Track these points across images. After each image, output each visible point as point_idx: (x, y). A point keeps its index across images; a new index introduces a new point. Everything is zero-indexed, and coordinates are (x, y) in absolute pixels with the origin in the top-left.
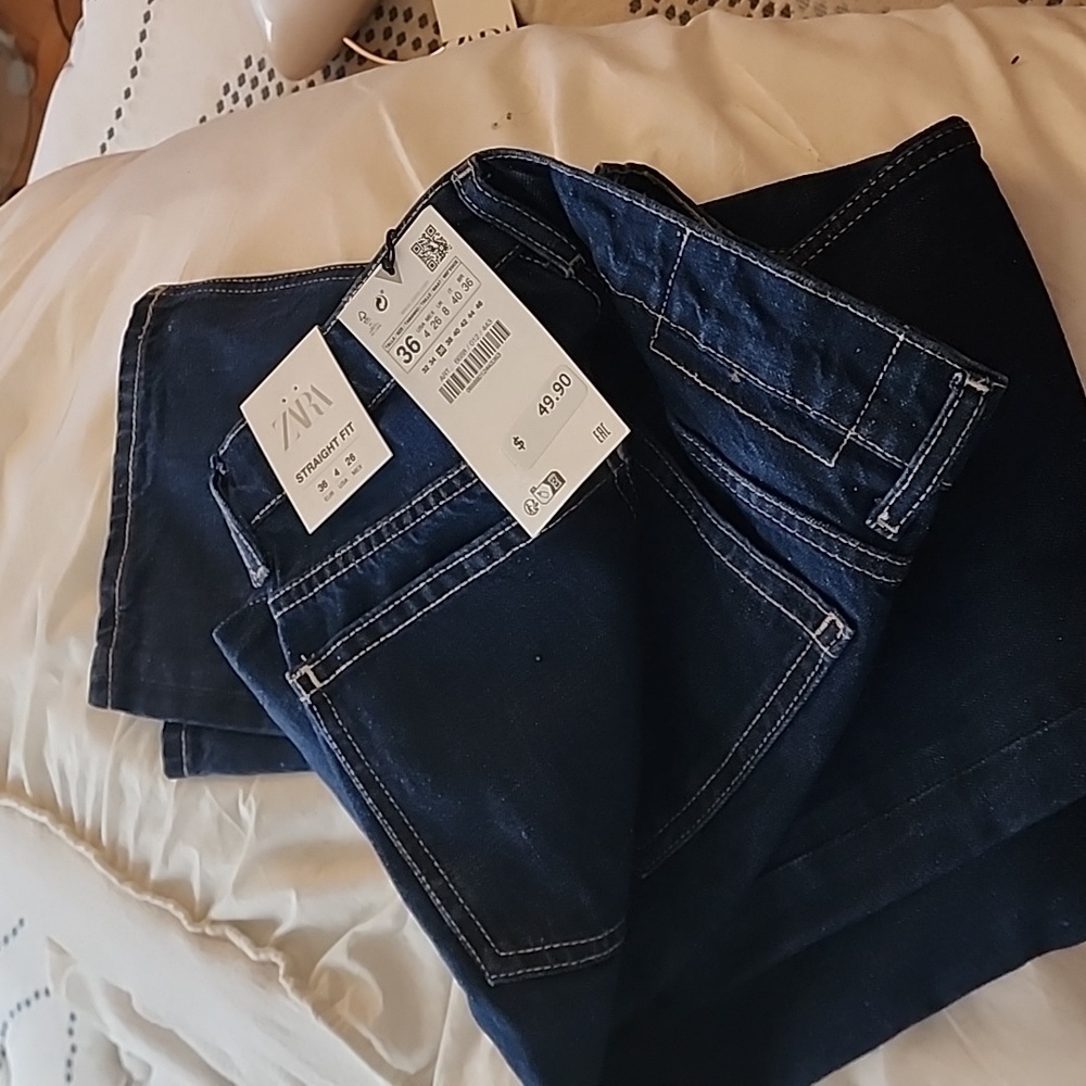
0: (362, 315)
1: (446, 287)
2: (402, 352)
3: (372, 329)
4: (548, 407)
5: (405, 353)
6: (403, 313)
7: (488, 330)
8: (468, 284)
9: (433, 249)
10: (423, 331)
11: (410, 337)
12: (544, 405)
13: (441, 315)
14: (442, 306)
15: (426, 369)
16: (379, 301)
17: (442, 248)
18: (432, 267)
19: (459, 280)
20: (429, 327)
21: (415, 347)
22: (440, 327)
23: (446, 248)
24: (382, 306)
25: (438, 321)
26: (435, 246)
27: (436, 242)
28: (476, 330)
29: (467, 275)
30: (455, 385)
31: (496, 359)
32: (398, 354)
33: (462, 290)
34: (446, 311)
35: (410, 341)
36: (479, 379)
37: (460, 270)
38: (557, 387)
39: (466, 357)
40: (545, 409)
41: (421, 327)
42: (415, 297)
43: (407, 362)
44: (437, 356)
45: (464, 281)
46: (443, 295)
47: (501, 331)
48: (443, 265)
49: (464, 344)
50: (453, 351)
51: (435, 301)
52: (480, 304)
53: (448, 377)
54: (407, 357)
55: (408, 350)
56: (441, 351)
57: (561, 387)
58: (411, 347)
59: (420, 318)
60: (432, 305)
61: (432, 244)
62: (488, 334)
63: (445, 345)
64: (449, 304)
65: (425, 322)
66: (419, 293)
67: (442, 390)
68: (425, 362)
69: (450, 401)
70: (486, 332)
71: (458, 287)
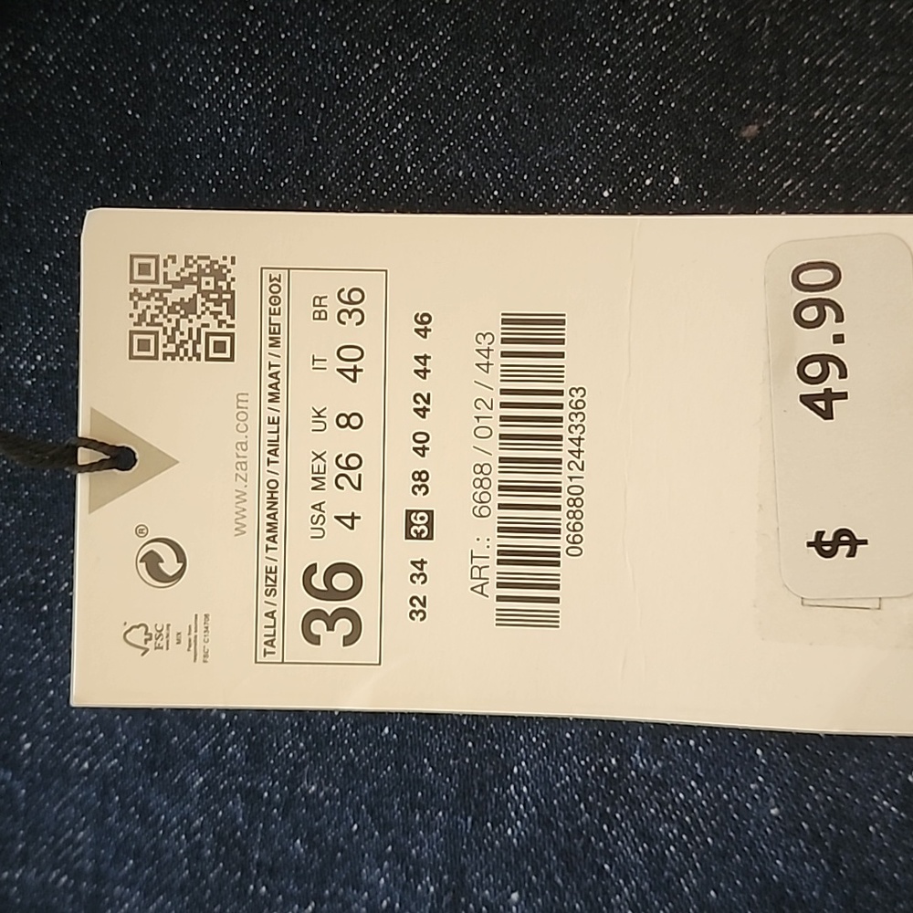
0: (137, 637)
1: (301, 364)
2: (318, 627)
3: (192, 643)
4: (834, 382)
5: (330, 622)
6: (240, 530)
7: (496, 359)
8: (352, 304)
9: (189, 307)
10: (331, 525)
11: (311, 571)
12: (818, 389)
13: (347, 441)
14: (330, 418)
15: (418, 608)
16: (152, 561)
17: (208, 283)
18: (223, 350)
20: (339, 501)
21: (342, 582)
22: (370, 472)
23: (219, 274)
24: (170, 565)
25: (349, 465)
26: (189, 291)
27: (178, 285)
28: (467, 392)
29: (328, 286)
31: (578, 409)
32: (315, 640)
33: (350, 332)
34: (348, 421)
35: (318, 582)
36: (576, 501)
37: (302, 290)
38: (810, 314)
39: (496, 477)
40: (829, 396)
42: (242, 464)
43: (348, 639)
44: (419, 549)
46: (310, 391)
47: (535, 333)
48: (248, 325)
51: (301, 422)
52: (423, 324)
53: (493, 571)
54: (344, 626)
55: (329, 607)
56: (419, 526)
57: (821, 304)
59: (298, 499)
60: (303, 443)
61: (174, 296)
62: (507, 373)
63: (420, 502)
64: (343, 396)
65: (317, 497)
66: (243, 445)
67: (504, 619)
68: (401, 589)
69: (551, 621)
70: (496, 370)
71: (334, 334)
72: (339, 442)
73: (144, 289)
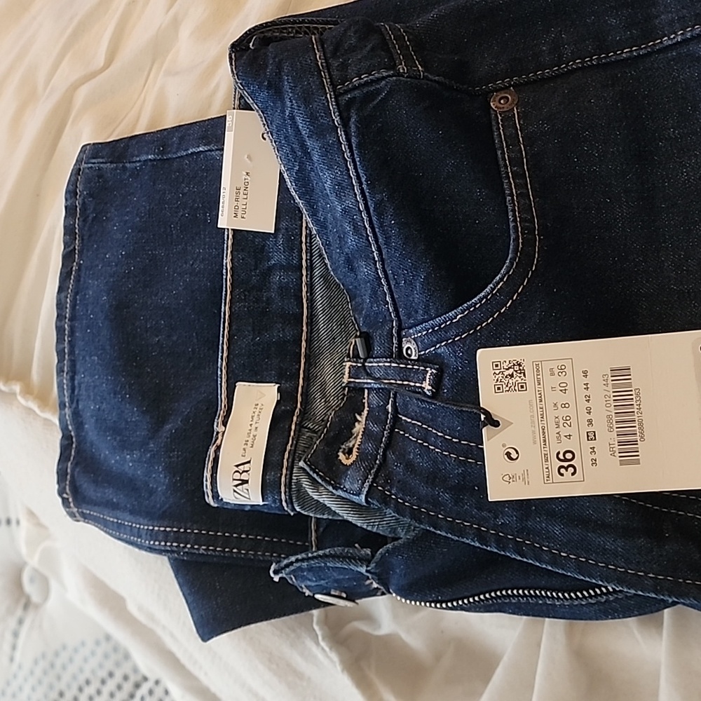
0: (507, 478)
1: (548, 389)
2: (563, 471)
3: (524, 479)
5: (566, 469)
6: (535, 443)
7: (610, 382)
8: (562, 370)
9: (512, 376)
10: (563, 438)
11: (558, 453)
13: (565, 412)
14: (559, 405)
15: (594, 462)
16: (508, 454)
17: (517, 368)
18: (523, 388)
19: (552, 374)
20: (564, 431)
21: (569, 456)
22: (573, 421)
23: (520, 365)
24: (514, 455)
25: (567, 419)
26: (511, 371)
27: (507, 369)
28: (601, 393)
29: (554, 365)
30: (628, 449)
31: (638, 395)
32: (562, 475)
33: (562, 379)
34: (564, 406)
35: (561, 456)
36: (641, 424)
37: (546, 367)
41: (559, 438)
42: (533, 422)
43: (573, 474)
44: (592, 444)
45: (556, 371)
46: (552, 397)
47: (621, 373)
48: (530, 379)
49: (603, 411)
50: (600, 427)
51: (550, 407)
52: (585, 374)
53: (617, 448)
54: (571, 470)
55: (566, 464)
56: (591, 436)
58: (567, 461)
59: (552, 431)
60: (551, 414)
61: (506, 373)
62: (614, 386)
63: (591, 429)
64: (562, 398)
65: (558, 430)
66: (533, 416)
67: (622, 463)
68: (588, 457)
69: (638, 462)
70: (610, 386)
71: (557, 380)
72: (563, 412)
73: (497, 372)
